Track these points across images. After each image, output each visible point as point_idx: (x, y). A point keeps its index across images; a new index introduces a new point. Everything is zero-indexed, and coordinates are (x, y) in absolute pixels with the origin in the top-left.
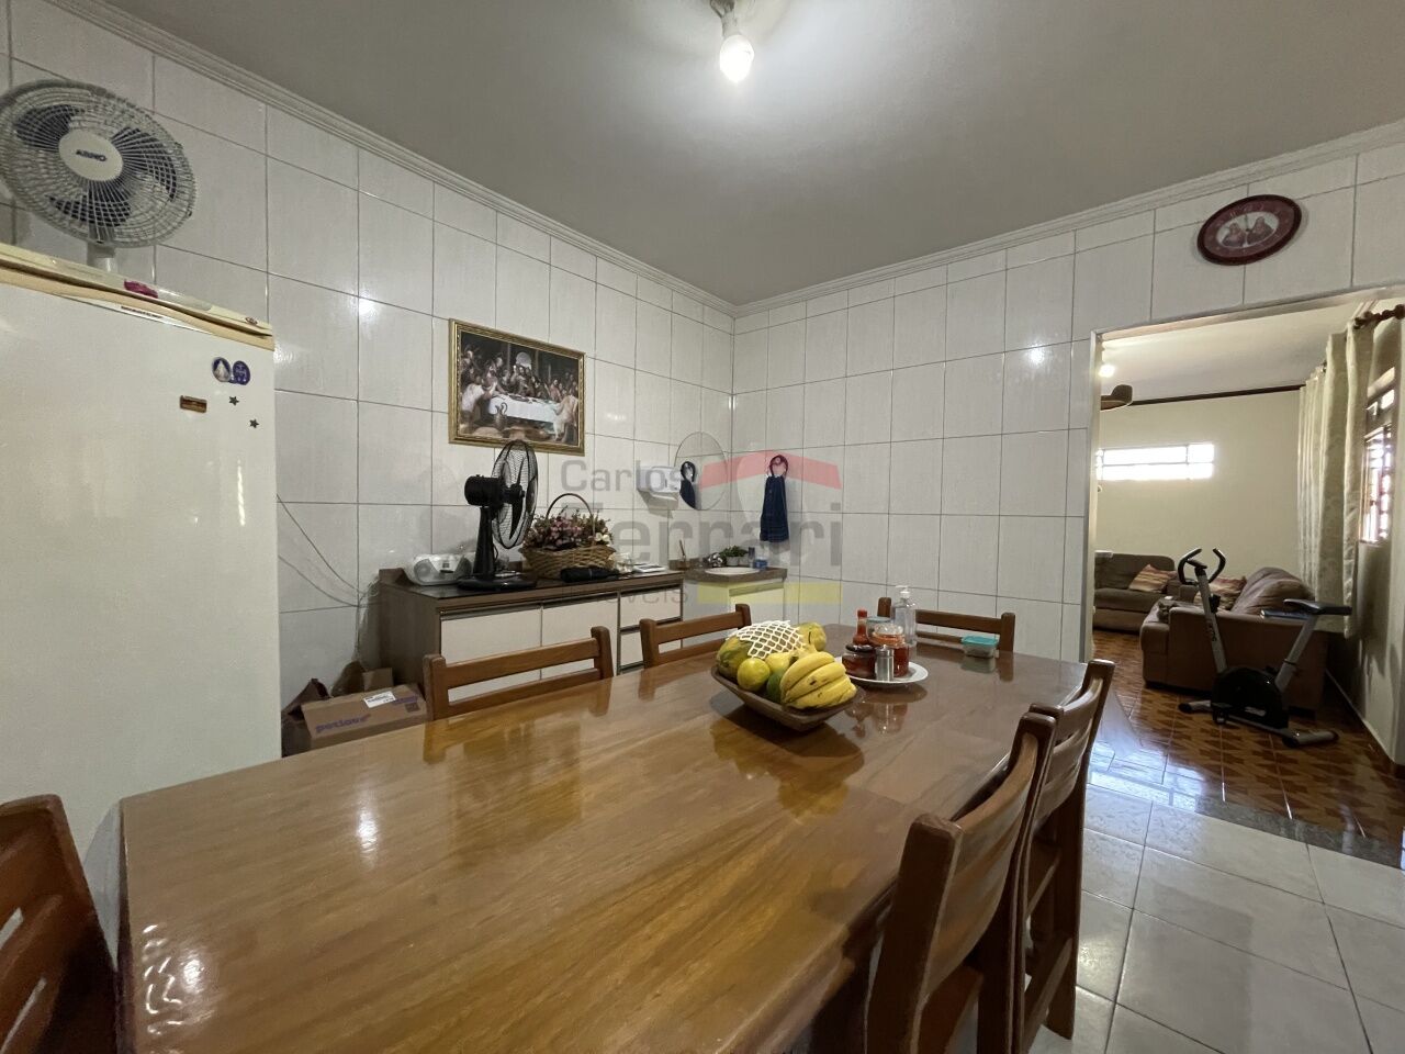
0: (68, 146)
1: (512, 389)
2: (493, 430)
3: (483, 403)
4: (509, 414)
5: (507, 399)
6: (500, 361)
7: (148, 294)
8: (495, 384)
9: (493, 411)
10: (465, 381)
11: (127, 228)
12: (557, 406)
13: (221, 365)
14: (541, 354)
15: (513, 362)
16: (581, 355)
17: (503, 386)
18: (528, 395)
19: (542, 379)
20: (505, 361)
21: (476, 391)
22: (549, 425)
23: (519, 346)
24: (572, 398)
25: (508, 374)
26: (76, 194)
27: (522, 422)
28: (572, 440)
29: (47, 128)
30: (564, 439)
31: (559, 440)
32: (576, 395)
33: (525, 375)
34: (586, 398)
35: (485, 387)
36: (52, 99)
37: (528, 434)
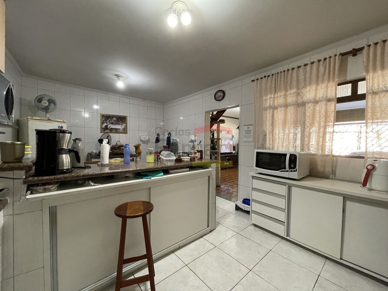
0: (42, 102)
1: (112, 123)
2: (108, 130)
3: (106, 126)
4: (111, 127)
5: (111, 125)
6: (110, 119)
7: (50, 120)
8: (109, 123)
9: (108, 127)
10: (103, 123)
11: (49, 111)
12: (121, 126)
13: (59, 127)
14: (118, 117)
15: (112, 119)
16: (126, 116)
17: (110, 123)
18: (115, 124)
19: (118, 121)
20: (111, 119)
21: (105, 124)
22: (120, 129)
23: (113, 116)
24: (124, 124)
25: (111, 121)
26: (43, 107)
27: (114, 129)
28: (125, 131)
29: (40, 100)
30: (123, 131)
31: (122, 131)
32: (125, 123)
33: (114, 121)
34: (128, 124)
35: (107, 123)
36: (42, 96)
37: (115, 131)
